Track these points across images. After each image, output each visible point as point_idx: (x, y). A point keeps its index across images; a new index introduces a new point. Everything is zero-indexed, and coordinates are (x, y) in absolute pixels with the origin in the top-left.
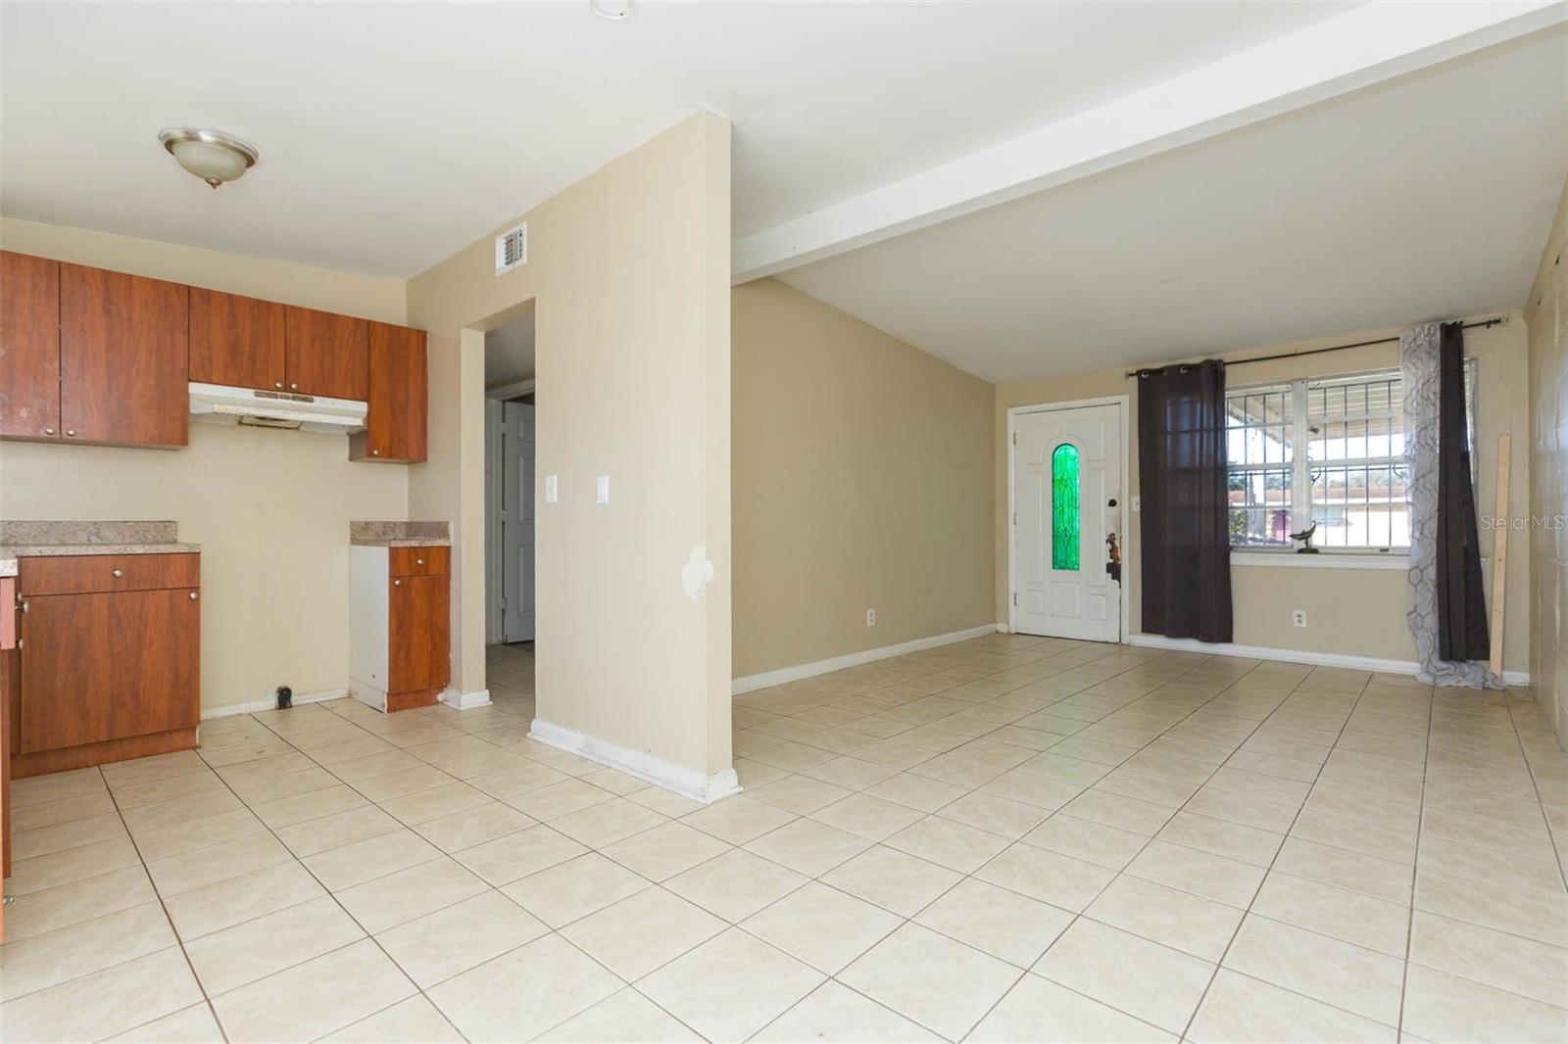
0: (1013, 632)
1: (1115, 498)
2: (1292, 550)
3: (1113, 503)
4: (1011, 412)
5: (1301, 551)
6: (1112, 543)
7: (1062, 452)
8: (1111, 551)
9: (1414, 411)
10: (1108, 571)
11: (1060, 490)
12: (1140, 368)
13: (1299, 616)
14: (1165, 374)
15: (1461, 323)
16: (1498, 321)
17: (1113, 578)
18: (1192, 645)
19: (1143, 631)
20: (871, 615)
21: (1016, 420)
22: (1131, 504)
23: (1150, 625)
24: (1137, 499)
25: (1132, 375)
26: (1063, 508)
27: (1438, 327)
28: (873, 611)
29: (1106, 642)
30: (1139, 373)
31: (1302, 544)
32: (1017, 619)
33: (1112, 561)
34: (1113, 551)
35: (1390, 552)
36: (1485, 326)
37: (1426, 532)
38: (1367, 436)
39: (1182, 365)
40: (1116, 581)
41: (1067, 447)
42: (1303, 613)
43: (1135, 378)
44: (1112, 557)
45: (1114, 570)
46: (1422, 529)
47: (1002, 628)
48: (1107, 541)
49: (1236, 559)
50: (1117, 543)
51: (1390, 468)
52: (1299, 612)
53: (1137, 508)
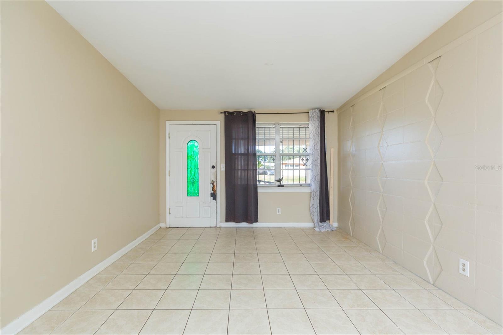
0: (168, 227)
1: (215, 166)
2: (275, 186)
3: (213, 167)
4: (168, 123)
5: (279, 186)
6: (213, 184)
7: (192, 143)
8: (212, 187)
9: (312, 138)
10: (211, 196)
11: (190, 161)
12: (225, 111)
13: (279, 210)
14: (235, 114)
15: (325, 110)
16: (332, 111)
17: (213, 199)
18: (244, 225)
19: (226, 221)
20: (95, 243)
21: (170, 127)
22: (221, 168)
23: (228, 219)
24: (223, 166)
25: (222, 113)
26: (192, 169)
27: (319, 110)
28: (96, 240)
29: (210, 227)
30: (225, 112)
32: (171, 220)
33: (213, 192)
34: (213, 187)
35: (303, 186)
36: (328, 113)
37: (317, 179)
39: (241, 112)
40: (215, 201)
41: (195, 142)
42: (280, 209)
43: (223, 114)
44: (213, 190)
45: (214, 196)
47: (163, 225)
48: (211, 183)
49: (259, 190)
50: (215, 184)
53: (223, 169)
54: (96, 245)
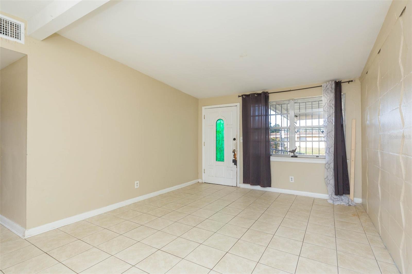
0: (204, 182)
1: (235, 138)
2: (289, 156)
3: (234, 139)
4: (203, 108)
5: (292, 157)
6: (234, 153)
7: (219, 122)
8: (234, 155)
9: (327, 110)
10: (233, 162)
11: (218, 134)
12: (243, 94)
13: (292, 178)
14: (250, 96)
15: (341, 81)
16: (352, 81)
17: (235, 165)
18: (258, 188)
19: (243, 183)
20: (137, 183)
21: (205, 111)
22: (240, 140)
23: (246, 181)
24: (242, 138)
25: (239, 96)
26: (219, 141)
27: (334, 82)
28: (138, 182)
29: (232, 186)
30: (242, 96)
31: (292, 154)
32: (205, 178)
33: (234, 159)
34: (235, 155)
35: (319, 157)
36: (348, 83)
37: (330, 151)
38: (312, 119)
39: (255, 93)
40: (235, 166)
41: (221, 120)
42: (293, 177)
43: (241, 97)
44: (234, 157)
45: (235, 162)
46: (329, 150)
47: (200, 181)
48: (233, 152)
49: (272, 159)
50: (236, 153)
51: (319, 129)
52: (291, 177)
53: (242, 141)
54: (138, 184)
